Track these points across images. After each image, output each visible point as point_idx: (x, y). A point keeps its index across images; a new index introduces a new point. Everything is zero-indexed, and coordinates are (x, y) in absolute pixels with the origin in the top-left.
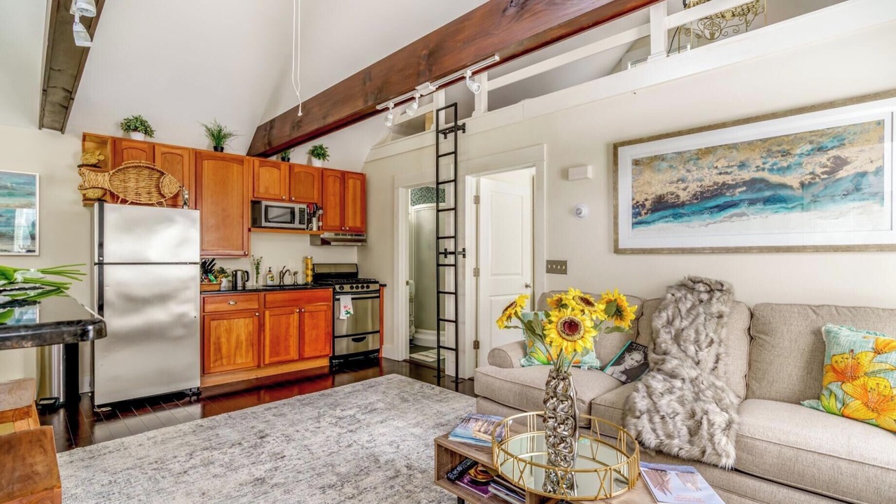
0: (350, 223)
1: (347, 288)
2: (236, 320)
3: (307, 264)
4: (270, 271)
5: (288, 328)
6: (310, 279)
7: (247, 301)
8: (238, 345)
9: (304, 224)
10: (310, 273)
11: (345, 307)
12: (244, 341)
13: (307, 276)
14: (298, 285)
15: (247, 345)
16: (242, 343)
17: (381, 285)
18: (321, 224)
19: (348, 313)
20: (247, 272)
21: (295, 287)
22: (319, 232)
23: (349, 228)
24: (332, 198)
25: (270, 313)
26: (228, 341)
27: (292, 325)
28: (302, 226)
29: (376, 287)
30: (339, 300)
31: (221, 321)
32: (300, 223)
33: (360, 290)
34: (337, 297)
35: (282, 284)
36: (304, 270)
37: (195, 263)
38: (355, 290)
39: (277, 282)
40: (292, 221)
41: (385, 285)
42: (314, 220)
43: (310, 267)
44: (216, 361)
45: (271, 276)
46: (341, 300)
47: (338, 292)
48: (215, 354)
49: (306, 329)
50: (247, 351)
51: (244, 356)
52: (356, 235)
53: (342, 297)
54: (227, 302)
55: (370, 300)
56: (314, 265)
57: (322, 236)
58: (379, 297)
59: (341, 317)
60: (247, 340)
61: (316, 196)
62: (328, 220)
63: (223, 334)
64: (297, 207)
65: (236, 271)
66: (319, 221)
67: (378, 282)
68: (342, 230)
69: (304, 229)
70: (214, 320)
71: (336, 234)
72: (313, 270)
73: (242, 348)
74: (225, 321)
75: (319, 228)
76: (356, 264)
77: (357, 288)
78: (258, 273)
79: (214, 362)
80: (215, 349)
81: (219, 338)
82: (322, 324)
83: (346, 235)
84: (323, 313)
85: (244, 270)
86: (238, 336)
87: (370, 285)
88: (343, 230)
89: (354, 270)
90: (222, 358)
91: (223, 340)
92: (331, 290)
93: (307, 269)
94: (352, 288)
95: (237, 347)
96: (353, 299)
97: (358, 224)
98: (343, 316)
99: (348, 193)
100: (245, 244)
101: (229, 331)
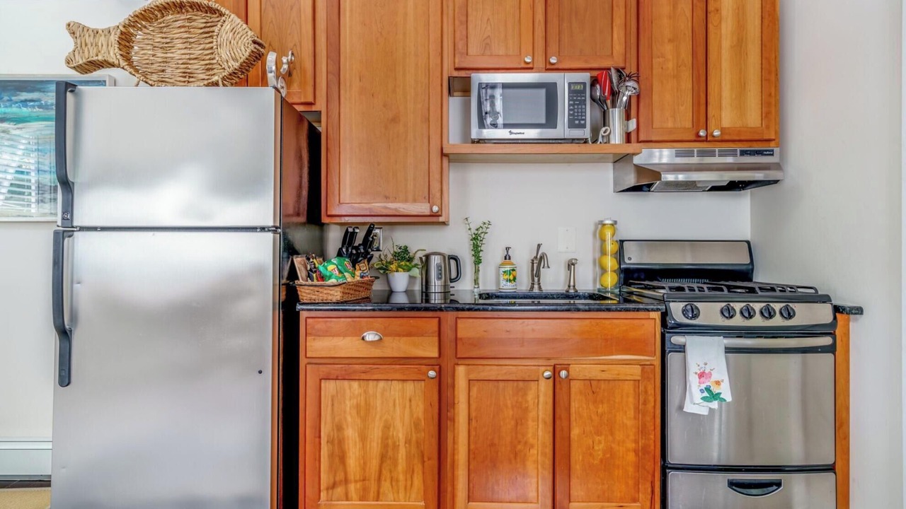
0: (726, 117)
1: (710, 312)
2: (381, 384)
3: (603, 241)
4: (507, 257)
5: (520, 422)
6: (610, 280)
7: (409, 335)
8: (386, 455)
9: (584, 126)
10: (610, 263)
11: (701, 375)
12: (402, 443)
13: (603, 270)
14: (577, 296)
15: (409, 457)
16: (396, 447)
17: (837, 309)
18: (633, 125)
19: (715, 396)
20: (455, 259)
21: (569, 300)
22: (630, 149)
23: (722, 130)
24: (668, 49)
25: (468, 373)
26: (363, 437)
27: (532, 414)
28: (577, 133)
29: (823, 314)
30: (681, 349)
31: (346, 383)
32: (572, 125)
33: (758, 321)
34: (677, 339)
35: (536, 290)
36: (598, 255)
37: (263, 229)
38: (738, 321)
39: (523, 285)
40: (551, 121)
41: (859, 311)
42: (616, 115)
43: (611, 247)
44: (333, 486)
45: (508, 268)
46: (688, 348)
47: (680, 325)
48: (331, 468)
49: (575, 432)
50: (410, 471)
51: (402, 484)
52: (743, 153)
53: (693, 343)
54: (358, 333)
55: (796, 358)
56: (622, 242)
57: (637, 160)
58: (831, 349)
59: (689, 408)
60: (408, 441)
61: (618, 48)
62: (657, 114)
63: (349, 419)
64: (563, 81)
65: (428, 257)
66: (628, 118)
67: (825, 299)
68: (698, 139)
69: (586, 141)
70: (328, 379)
71: (678, 155)
72: (620, 254)
73: (395, 464)
74: (355, 385)
75: (628, 138)
76: (748, 242)
77: (749, 314)
78: (478, 261)
79: (327, 489)
80: (331, 456)
81: (339, 428)
82: (627, 418)
83: (712, 154)
84: (628, 387)
85: (447, 252)
86: (387, 427)
87: (796, 307)
88: (705, 140)
89: (738, 259)
90: (346, 481)
91: (351, 433)
92: (656, 316)
93: (603, 252)
94: (728, 313)
95: (383, 458)
96: (729, 350)
97: (753, 119)
98: (695, 404)
99: (718, 27)
100: (435, 186)
101: (364, 412)
